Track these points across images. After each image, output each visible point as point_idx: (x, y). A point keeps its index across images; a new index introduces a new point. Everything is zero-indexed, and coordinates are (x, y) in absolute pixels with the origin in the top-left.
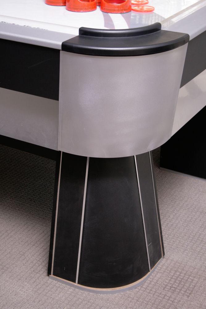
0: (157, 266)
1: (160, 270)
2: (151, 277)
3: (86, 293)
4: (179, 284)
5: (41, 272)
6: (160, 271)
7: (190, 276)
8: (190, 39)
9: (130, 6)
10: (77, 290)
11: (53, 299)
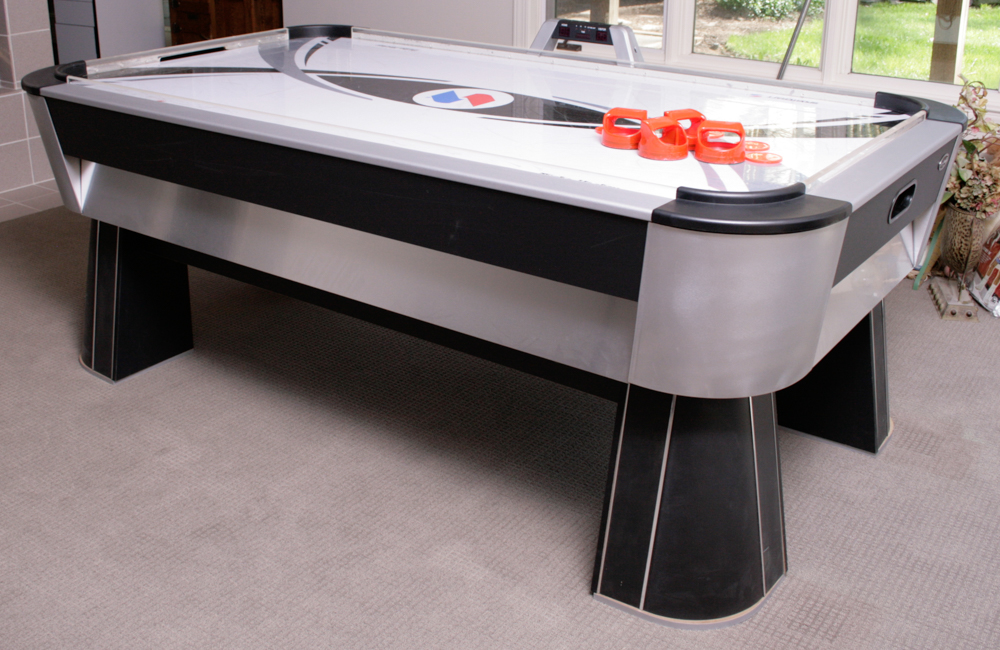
0: (775, 588)
1: (780, 595)
2: (766, 606)
3: (658, 626)
4: (815, 619)
5: (579, 588)
6: (781, 598)
7: (831, 607)
8: (854, 210)
9: (743, 153)
10: (641, 620)
11: (603, 632)
